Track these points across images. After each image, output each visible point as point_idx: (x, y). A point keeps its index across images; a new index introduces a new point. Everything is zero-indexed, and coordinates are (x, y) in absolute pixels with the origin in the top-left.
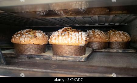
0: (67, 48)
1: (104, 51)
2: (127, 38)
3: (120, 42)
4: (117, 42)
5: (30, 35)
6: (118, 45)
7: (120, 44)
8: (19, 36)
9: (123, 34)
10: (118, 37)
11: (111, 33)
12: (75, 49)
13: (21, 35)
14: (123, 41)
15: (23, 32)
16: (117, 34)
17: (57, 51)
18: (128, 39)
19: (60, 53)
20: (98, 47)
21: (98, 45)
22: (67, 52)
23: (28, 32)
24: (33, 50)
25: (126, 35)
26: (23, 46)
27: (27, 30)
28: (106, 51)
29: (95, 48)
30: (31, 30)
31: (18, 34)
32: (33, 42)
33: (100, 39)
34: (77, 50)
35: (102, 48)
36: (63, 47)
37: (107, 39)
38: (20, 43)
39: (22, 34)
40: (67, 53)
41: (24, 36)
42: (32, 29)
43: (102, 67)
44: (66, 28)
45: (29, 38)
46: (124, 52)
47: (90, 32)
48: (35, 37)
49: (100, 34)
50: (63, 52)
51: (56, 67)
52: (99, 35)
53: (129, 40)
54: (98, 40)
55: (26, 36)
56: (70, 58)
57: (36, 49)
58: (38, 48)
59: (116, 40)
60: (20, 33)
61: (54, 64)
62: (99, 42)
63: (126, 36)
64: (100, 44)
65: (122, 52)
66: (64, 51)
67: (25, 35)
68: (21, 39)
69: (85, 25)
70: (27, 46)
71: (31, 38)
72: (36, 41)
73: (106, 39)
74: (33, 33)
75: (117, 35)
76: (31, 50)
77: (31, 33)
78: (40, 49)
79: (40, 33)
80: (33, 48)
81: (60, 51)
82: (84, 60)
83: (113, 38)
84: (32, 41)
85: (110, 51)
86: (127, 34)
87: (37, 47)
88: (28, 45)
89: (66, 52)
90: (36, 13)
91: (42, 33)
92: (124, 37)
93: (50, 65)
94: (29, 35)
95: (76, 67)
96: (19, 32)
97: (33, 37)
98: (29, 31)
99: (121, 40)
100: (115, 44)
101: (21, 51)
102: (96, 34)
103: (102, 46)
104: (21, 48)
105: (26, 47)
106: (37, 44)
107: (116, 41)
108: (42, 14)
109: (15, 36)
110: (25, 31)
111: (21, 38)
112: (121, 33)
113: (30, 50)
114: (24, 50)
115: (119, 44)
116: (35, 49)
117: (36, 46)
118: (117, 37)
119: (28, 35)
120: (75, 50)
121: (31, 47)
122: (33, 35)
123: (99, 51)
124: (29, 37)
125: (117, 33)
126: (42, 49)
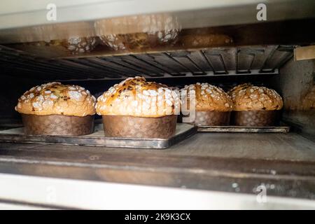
0: (131, 123)
1: (219, 130)
2: (273, 102)
3: (258, 112)
4: (252, 111)
5: (55, 94)
6: (254, 117)
7: (259, 115)
8: (31, 97)
9: (265, 93)
10: (254, 101)
11: (240, 92)
12: (148, 124)
13: (35, 96)
14: (264, 108)
15: (39, 89)
16: (251, 93)
17: (111, 129)
18: (276, 104)
19: (118, 133)
20: (207, 122)
21: (207, 117)
22: (133, 132)
23: (52, 90)
24: (62, 127)
25: (272, 96)
26: (41, 119)
27: (49, 84)
28: (224, 130)
29: (199, 125)
30: (58, 84)
31: (29, 94)
32: (62, 111)
33: (212, 105)
34: (152, 127)
35: (215, 124)
36: (124, 119)
37: (227, 105)
38: (33, 113)
39: (37, 94)
40: (131, 132)
41: (41, 97)
42: (60, 83)
43: (192, 157)
44: (132, 78)
45: (51, 103)
46: (261, 133)
47: (190, 88)
48: (67, 99)
49: (211, 92)
50: (123, 131)
51: (98, 158)
52: (209, 96)
53: (277, 106)
54: (207, 106)
55: (46, 97)
56: (133, 143)
57: (70, 127)
58: (73, 125)
59: (249, 106)
60: (33, 92)
61: (94, 154)
62: (209, 112)
63: (272, 98)
64: (212, 114)
65: (258, 133)
66: (126, 128)
67: (45, 95)
68: (35, 105)
69: (185, 75)
70: (48, 120)
71: (56, 101)
72: (68, 107)
73: (224, 104)
74: (62, 91)
75: (251, 96)
76: (59, 129)
77: (57, 91)
78: (77, 127)
79: (77, 90)
80: (63, 124)
81: (117, 129)
82: (161, 145)
83: (243, 103)
84: (59, 107)
85: (233, 130)
86: (274, 93)
87: (71, 121)
88: (51, 117)
89: (129, 131)
90: (67, 48)
91: (82, 91)
92: (266, 100)
93: (87, 155)
94: (52, 94)
95: (139, 157)
96: (32, 89)
97: (61, 99)
98: (53, 87)
99: (259, 106)
100: (246, 116)
101: (37, 129)
102: (203, 93)
103: (215, 119)
104: (37, 123)
105: (47, 122)
106: (70, 114)
107: (248, 108)
108: (82, 50)
109: (23, 97)
110: (45, 86)
111: (35, 102)
112: (261, 91)
113: (55, 128)
114: (42, 127)
115: (257, 117)
116: (67, 125)
117: (68, 119)
118: (252, 101)
119: (49, 94)
120: (150, 128)
121: (57, 121)
122: (61, 95)
123: (209, 130)
124: (51, 99)
125: (252, 91)
126: (81, 125)
